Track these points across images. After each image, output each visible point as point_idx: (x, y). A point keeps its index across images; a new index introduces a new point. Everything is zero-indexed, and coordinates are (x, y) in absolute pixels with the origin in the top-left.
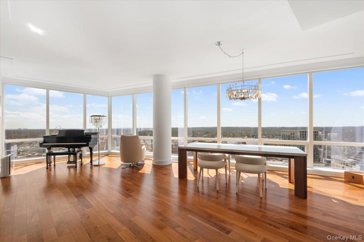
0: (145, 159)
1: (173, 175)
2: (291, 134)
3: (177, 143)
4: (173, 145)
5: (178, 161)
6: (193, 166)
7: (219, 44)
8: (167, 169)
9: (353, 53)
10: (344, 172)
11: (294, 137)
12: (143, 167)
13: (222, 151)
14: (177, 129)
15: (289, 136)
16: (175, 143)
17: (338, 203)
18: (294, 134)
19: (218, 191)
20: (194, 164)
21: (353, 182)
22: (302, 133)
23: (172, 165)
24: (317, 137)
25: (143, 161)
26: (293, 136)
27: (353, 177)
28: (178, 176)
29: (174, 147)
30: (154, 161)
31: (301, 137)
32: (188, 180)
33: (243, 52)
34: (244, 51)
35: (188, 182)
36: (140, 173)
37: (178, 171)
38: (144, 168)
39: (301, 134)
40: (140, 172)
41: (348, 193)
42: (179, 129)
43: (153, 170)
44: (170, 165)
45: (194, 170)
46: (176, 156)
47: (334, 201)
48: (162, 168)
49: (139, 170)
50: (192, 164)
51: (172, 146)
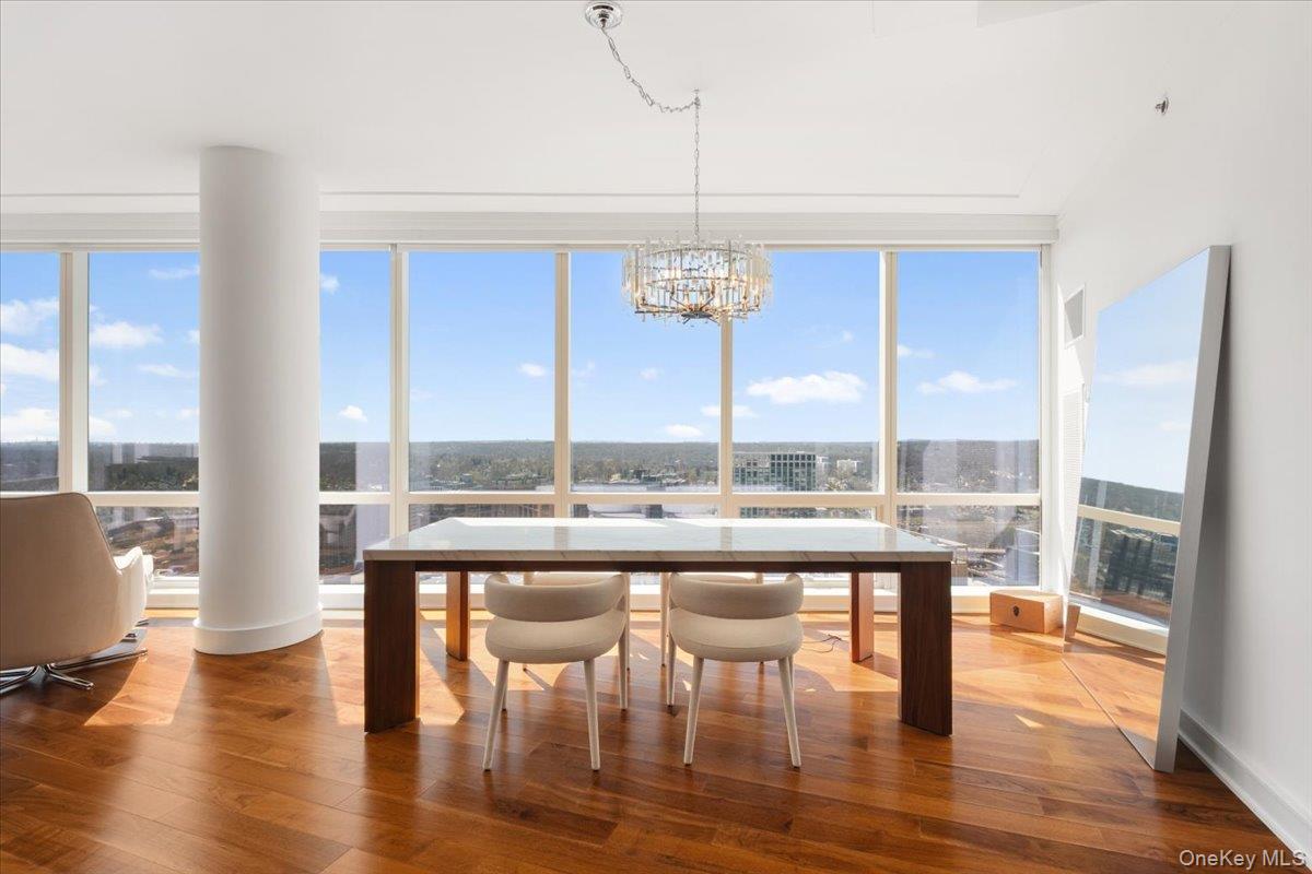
0: (144, 624)
1: (333, 709)
2: (749, 464)
3: (347, 520)
4: (327, 527)
5: (361, 616)
6: (442, 633)
7: (604, 17)
8: (296, 675)
9: (1017, 196)
10: (988, 595)
11: (755, 473)
12: (123, 679)
13: (608, 559)
14: (350, 449)
15: (743, 470)
16: (338, 518)
17: (1041, 729)
18: (755, 464)
19: (596, 771)
20: (448, 624)
21: (1018, 626)
22: (776, 462)
23: (326, 642)
24: (813, 471)
25: (131, 638)
26: (752, 469)
27: (1016, 611)
28: (361, 710)
29: (330, 538)
30: (203, 633)
31: (773, 471)
32: (421, 732)
33: (697, 99)
34: (701, 96)
35: (422, 738)
36: (96, 730)
37: (360, 676)
38: (126, 686)
39: (773, 465)
40: (95, 720)
41: (1036, 676)
42: (358, 452)
43: (195, 695)
44: (311, 646)
45: (450, 654)
46: (354, 589)
47: (1031, 724)
48: (259, 669)
49: (92, 705)
50: (438, 623)
51: (323, 533)
